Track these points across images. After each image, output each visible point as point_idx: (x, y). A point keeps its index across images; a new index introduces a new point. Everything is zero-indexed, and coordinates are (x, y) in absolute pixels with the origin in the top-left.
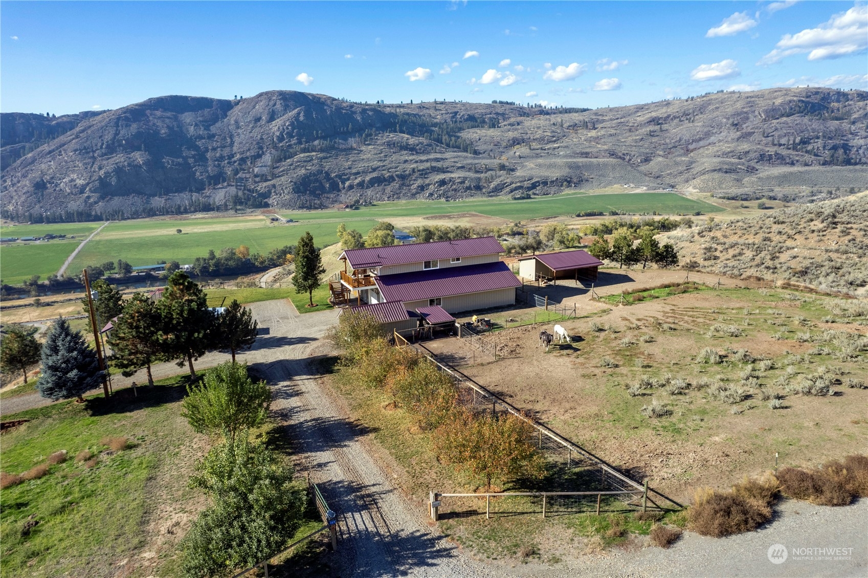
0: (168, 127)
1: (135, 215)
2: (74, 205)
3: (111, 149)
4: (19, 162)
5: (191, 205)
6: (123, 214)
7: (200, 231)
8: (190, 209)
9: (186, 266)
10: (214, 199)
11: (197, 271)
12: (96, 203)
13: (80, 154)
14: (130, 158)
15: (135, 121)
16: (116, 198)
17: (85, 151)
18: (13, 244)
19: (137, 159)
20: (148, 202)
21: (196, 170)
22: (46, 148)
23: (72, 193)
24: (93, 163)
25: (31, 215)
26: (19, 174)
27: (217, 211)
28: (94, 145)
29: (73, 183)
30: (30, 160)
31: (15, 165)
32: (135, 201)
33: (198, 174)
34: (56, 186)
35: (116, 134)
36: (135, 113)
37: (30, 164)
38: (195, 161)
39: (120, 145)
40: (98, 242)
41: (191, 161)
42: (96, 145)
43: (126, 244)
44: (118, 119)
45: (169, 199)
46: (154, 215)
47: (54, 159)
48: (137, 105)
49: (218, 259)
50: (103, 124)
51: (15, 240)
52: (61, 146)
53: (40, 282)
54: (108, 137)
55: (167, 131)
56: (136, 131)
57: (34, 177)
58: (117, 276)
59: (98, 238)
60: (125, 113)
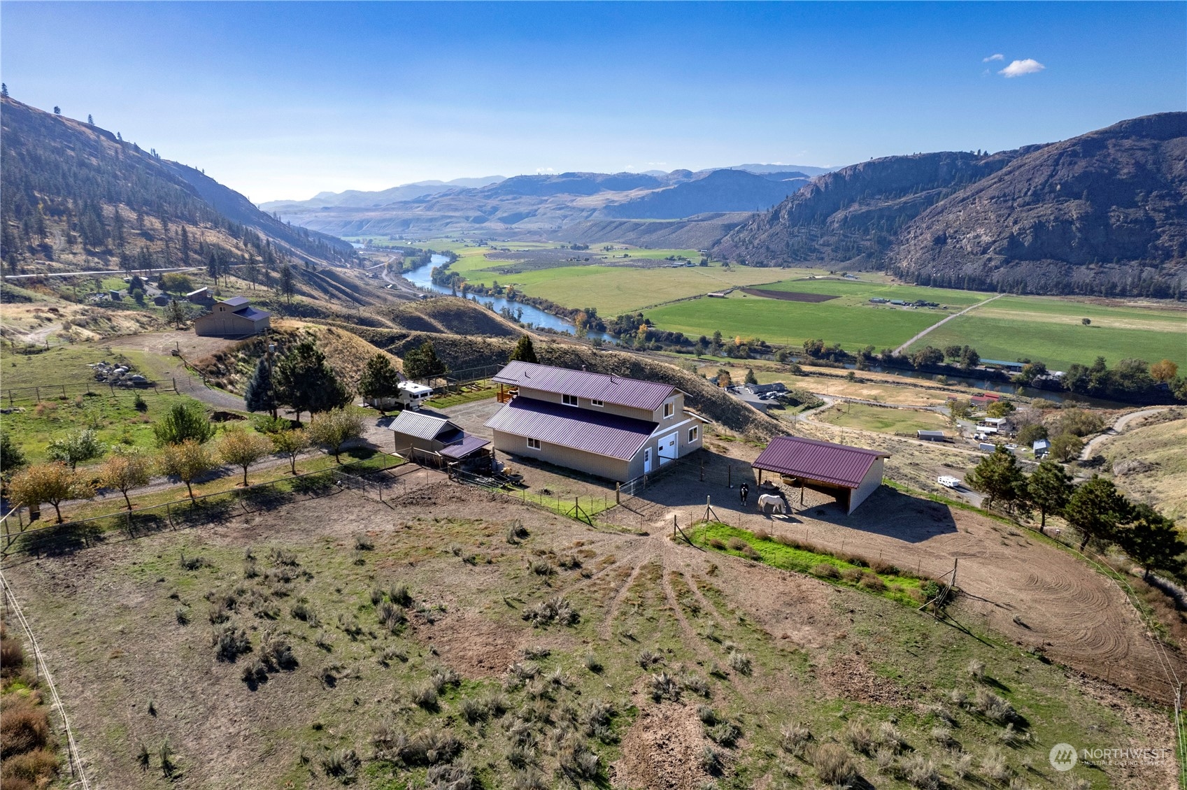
0: (1137, 164)
1: (1042, 291)
2: (970, 269)
3: (1038, 198)
4: (928, 211)
5: (1134, 285)
6: (1026, 286)
7: (1123, 326)
8: (1131, 290)
9: (1059, 373)
10: (1180, 280)
11: (1068, 383)
12: (997, 267)
13: (996, 203)
14: (1060, 210)
15: (1084, 157)
16: (1024, 263)
17: (1003, 199)
18: (881, 306)
19: (1070, 211)
20: (1067, 273)
21: (1164, 232)
22: (961, 194)
23: (972, 252)
24: (1009, 215)
25: (919, 275)
26: (924, 226)
27: (1179, 299)
28: (1017, 190)
29: (978, 240)
30: (939, 209)
31: (924, 214)
32: (1051, 269)
33: (1165, 237)
34: (957, 242)
35: (1052, 176)
36: (1090, 145)
37: (939, 213)
38: (1167, 218)
39: (1052, 191)
40: (968, 319)
41: (1159, 217)
42: (1020, 191)
43: (998, 327)
44: (1061, 155)
45: (1102, 272)
46: (1072, 293)
47: (964, 209)
48: (1097, 133)
49: (1109, 373)
50: (1038, 162)
51: (885, 302)
52: (977, 193)
53: (873, 355)
54: (1039, 180)
55: (1133, 170)
56: (1081, 171)
57: (938, 230)
58: (958, 366)
59: (972, 314)
60: (1074, 145)
